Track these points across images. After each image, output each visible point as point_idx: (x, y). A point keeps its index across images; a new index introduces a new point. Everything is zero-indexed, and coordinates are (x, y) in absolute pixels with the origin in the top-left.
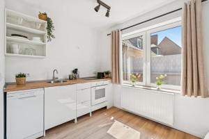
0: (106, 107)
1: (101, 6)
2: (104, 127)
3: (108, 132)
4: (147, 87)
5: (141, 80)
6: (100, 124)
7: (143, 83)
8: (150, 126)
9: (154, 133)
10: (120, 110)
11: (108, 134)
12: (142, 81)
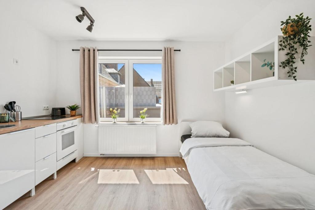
0: (74, 161)
1: (85, 17)
2: (89, 181)
3: (99, 182)
4: (131, 123)
5: (122, 115)
6: (80, 181)
7: (126, 119)
8: (137, 162)
9: (144, 166)
10: (97, 158)
11: (101, 184)
12: (124, 116)
